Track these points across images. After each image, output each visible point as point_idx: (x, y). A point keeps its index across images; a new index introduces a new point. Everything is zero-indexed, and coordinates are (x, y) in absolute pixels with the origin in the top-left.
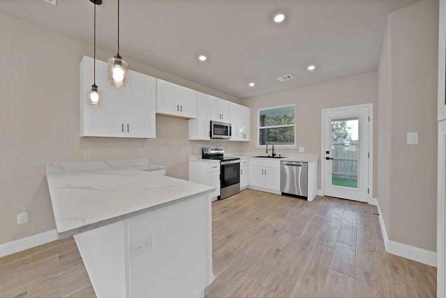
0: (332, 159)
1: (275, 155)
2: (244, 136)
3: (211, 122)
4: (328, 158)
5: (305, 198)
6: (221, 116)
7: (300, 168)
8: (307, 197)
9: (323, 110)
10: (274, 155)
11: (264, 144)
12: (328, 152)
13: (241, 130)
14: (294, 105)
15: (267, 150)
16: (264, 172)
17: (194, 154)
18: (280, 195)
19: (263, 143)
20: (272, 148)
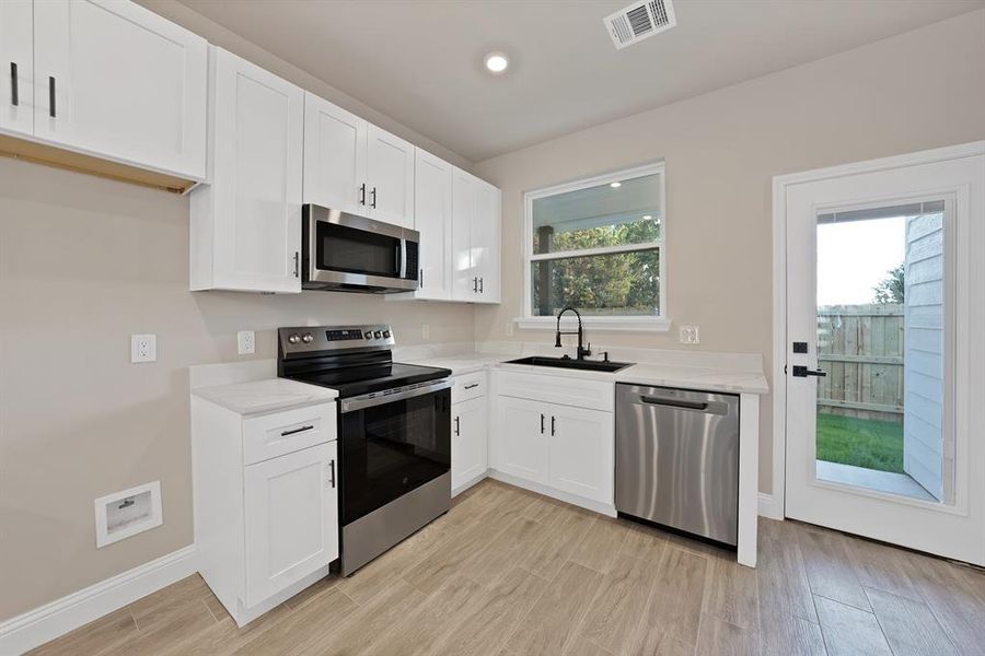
0: (818, 374)
1: (588, 353)
2: (478, 286)
3: (305, 209)
4: (800, 371)
5: (729, 550)
6: (366, 195)
7: (708, 417)
8: (737, 547)
9: (778, 182)
10: (582, 352)
11: (546, 314)
12: (800, 348)
13: (464, 262)
14: (659, 169)
15: (559, 334)
16: (548, 425)
17: (229, 355)
18: (612, 520)
19: (543, 309)
20: (577, 328)
